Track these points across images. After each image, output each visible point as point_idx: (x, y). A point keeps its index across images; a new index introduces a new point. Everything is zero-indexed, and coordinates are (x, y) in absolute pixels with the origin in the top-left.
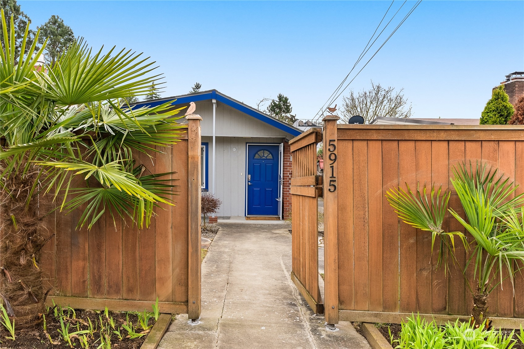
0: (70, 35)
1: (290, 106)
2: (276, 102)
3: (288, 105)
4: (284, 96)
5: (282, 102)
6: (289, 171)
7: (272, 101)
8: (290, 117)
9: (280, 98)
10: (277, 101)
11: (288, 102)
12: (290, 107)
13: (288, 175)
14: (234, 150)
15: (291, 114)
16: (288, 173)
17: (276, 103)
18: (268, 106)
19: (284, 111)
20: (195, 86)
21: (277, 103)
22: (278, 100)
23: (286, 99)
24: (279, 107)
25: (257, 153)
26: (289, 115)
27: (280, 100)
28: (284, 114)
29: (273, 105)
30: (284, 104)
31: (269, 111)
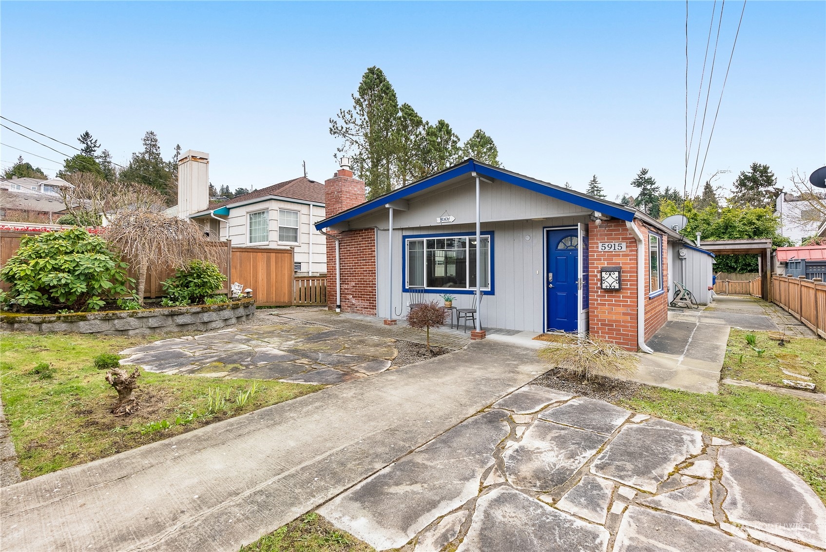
0: (491, 144)
1: (773, 175)
2: (747, 174)
3: (769, 175)
4: (762, 165)
5: (758, 173)
6: (597, 268)
7: (740, 174)
8: (774, 191)
9: (755, 168)
10: (750, 173)
11: (769, 171)
12: (773, 178)
13: (596, 273)
14: (528, 238)
15: (776, 186)
16: (596, 270)
18: (735, 181)
19: (762, 185)
20: (641, 173)
21: (750, 175)
22: (752, 171)
23: (766, 168)
24: (754, 180)
25: (560, 241)
26: (771, 189)
27: (754, 170)
28: (762, 189)
29: (743, 178)
30: (762, 174)
31: (737, 187)
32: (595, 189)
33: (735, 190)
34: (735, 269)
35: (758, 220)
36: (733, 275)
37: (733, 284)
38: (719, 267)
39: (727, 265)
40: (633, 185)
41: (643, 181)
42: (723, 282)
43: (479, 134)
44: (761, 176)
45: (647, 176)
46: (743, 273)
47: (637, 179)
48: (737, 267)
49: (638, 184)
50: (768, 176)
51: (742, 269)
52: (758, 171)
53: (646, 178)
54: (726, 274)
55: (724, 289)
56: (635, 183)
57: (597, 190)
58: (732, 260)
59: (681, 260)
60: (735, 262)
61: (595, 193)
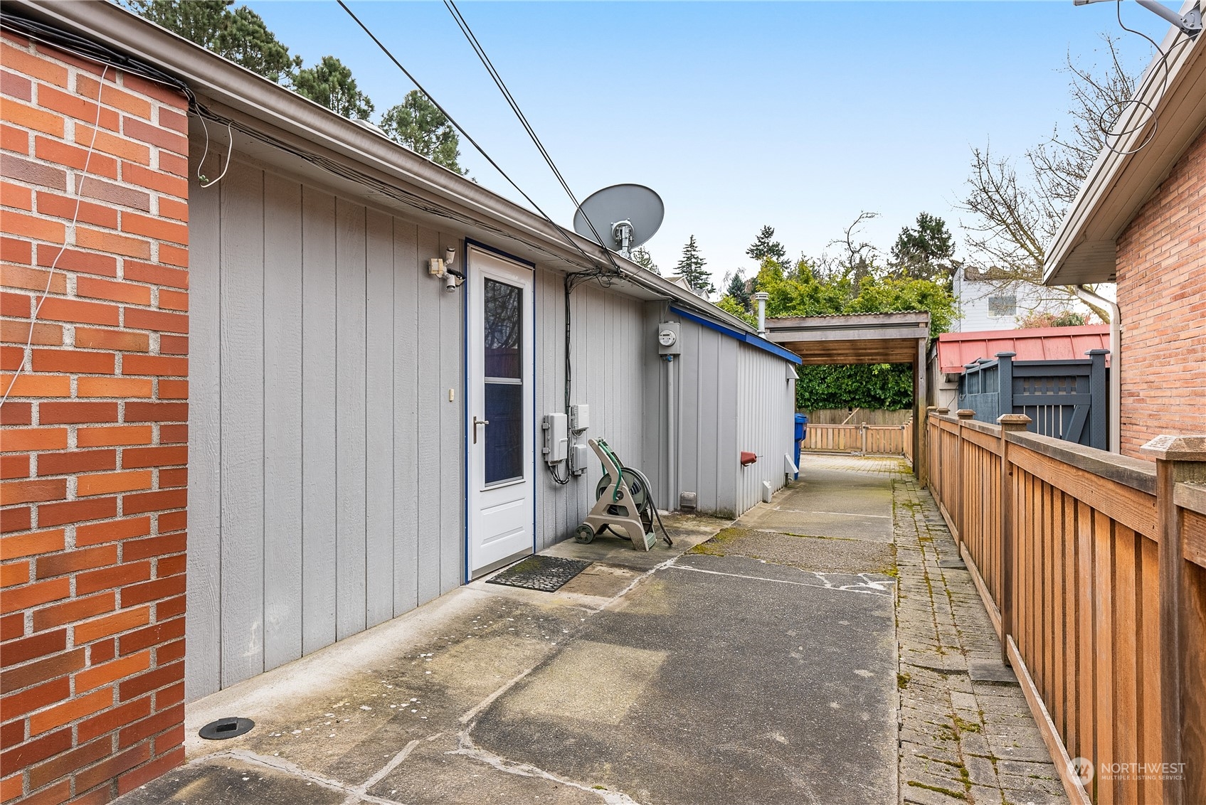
0: (445, 125)
1: (949, 238)
2: (911, 232)
3: (944, 236)
4: (934, 218)
5: (928, 232)
7: (901, 232)
8: (950, 267)
9: (924, 222)
10: (915, 231)
11: (944, 229)
12: (950, 243)
15: (954, 258)
17: (912, 235)
18: (894, 245)
19: (933, 254)
20: (763, 234)
21: (916, 234)
22: (918, 228)
23: (940, 224)
24: (920, 244)
26: (946, 262)
27: (922, 227)
28: (934, 261)
29: (906, 240)
30: (934, 235)
31: (897, 256)
32: (693, 260)
33: (894, 261)
34: (881, 402)
35: (920, 302)
36: (878, 415)
37: (874, 432)
38: (853, 399)
39: (869, 395)
40: (750, 255)
41: (765, 249)
42: (857, 428)
43: (417, 101)
44: (933, 238)
45: (772, 241)
46: (894, 411)
47: (756, 246)
48: (886, 398)
49: (757, 253)
50: (942, 238)
51: (894, 402)
52: (928, 229)
53: (771, 244)
54: (867, 411)
55: (859, 445)
56: (752, 251)
57: (696, 263)
58: (876, 384)
59: (665, 359)
60: (882, 388)
61: (693, 267)
